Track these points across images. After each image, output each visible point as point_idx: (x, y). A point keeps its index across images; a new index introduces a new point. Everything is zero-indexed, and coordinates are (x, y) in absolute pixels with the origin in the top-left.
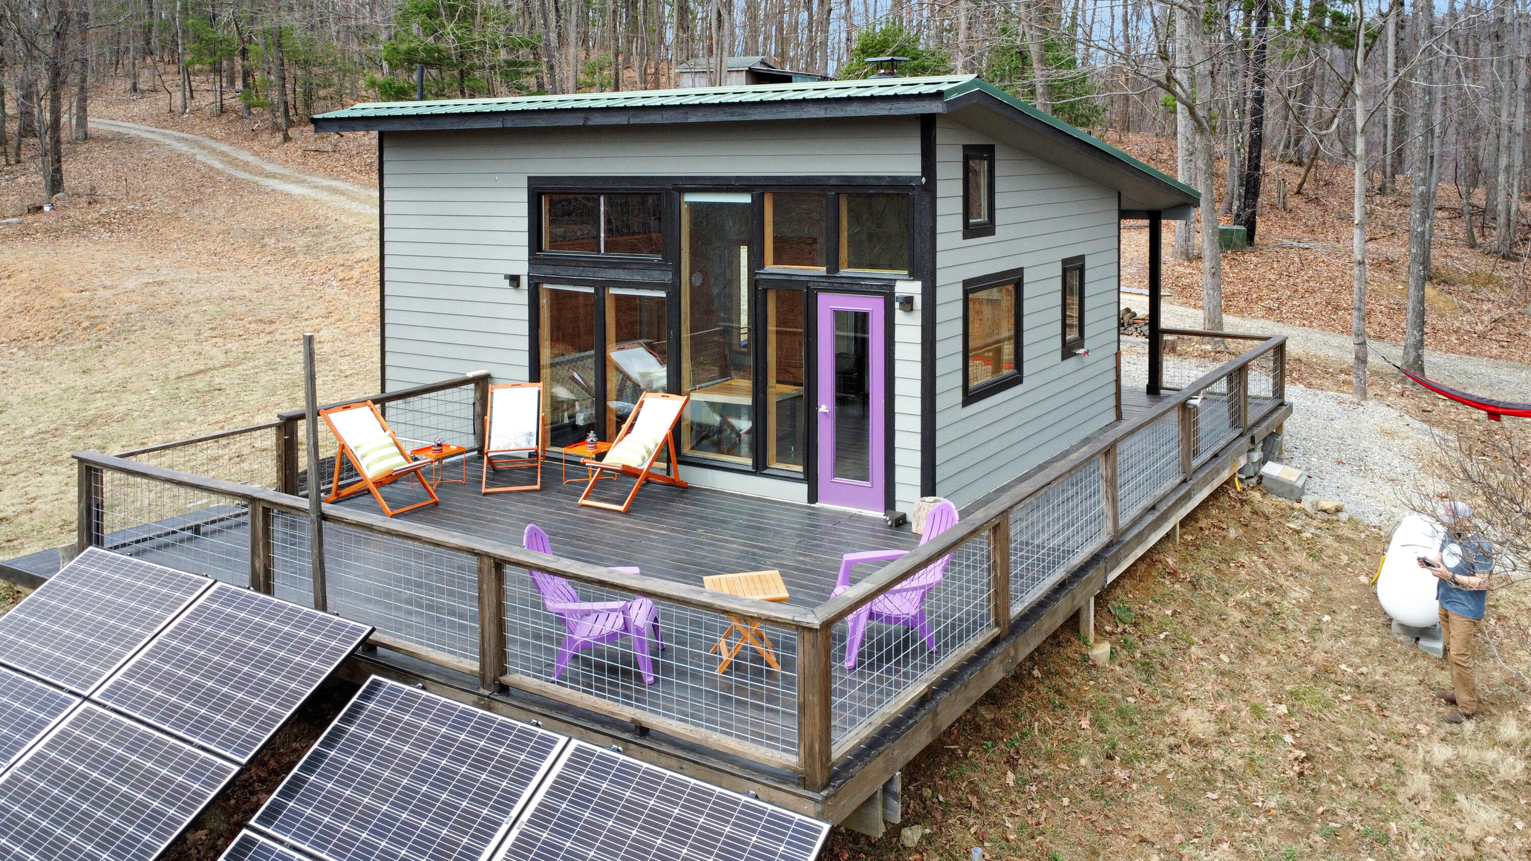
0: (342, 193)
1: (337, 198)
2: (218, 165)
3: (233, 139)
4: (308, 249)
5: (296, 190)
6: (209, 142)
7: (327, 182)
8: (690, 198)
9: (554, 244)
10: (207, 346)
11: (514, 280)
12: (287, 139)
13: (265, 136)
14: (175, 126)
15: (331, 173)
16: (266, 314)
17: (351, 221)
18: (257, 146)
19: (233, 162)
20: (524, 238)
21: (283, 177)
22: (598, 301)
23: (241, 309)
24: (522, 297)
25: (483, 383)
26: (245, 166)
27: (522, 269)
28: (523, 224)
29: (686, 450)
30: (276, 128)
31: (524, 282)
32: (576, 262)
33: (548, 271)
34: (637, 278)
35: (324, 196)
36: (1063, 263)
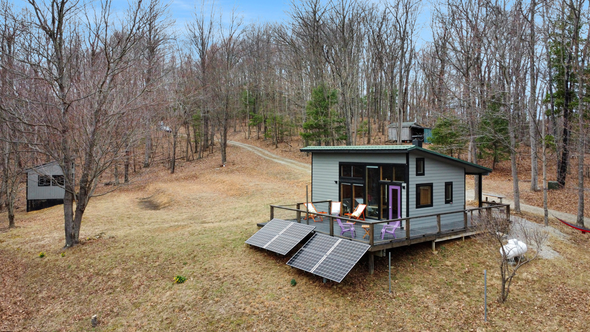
0: (294, 163)
1: (293, 165)
2: (260, 155)
3: (263, 147)
4: (288, 178)
5: (283, 163)
6: (257, 148)
7: (289, 160)
8: (368, 167)
9: (344, 175)
10: (271, 199)
11: (336, 182)
12: (277, 147)
13: (271, 146)
14: (247, 143)
15: (290, 157)
16: (282, 193)
17: (297, 171)
18: (269, 149)
19: (264, 154)
20: (338, 174)
21: (278, 159)
22: (351, 186)
23: (276, 191)
24: (338, 185)
25: (330, 202)
26: (267, 155)
27: (338, 180)
28: (338, 171)
29: (367, 216)
30: (274, 144)
31: (338, 182)
32: (348, 179)
33: (343, 180)
34: (358, 182)
35: (289, 164)
36: (446, 183)
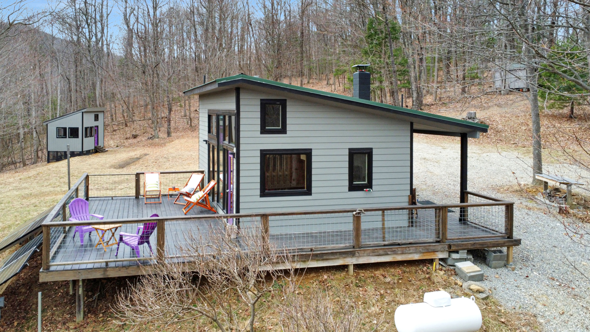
11: (206, 142)
20: (207, 129)
24: (207, 147)
27: (207, 138)
28: (207, 124)
36: (350, 150)
